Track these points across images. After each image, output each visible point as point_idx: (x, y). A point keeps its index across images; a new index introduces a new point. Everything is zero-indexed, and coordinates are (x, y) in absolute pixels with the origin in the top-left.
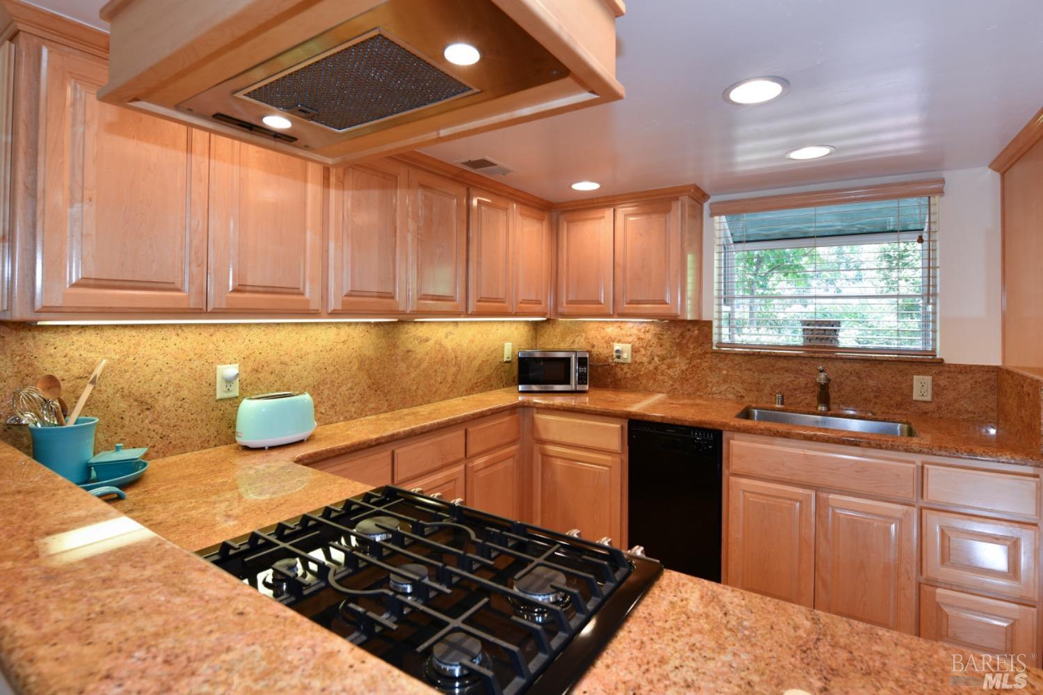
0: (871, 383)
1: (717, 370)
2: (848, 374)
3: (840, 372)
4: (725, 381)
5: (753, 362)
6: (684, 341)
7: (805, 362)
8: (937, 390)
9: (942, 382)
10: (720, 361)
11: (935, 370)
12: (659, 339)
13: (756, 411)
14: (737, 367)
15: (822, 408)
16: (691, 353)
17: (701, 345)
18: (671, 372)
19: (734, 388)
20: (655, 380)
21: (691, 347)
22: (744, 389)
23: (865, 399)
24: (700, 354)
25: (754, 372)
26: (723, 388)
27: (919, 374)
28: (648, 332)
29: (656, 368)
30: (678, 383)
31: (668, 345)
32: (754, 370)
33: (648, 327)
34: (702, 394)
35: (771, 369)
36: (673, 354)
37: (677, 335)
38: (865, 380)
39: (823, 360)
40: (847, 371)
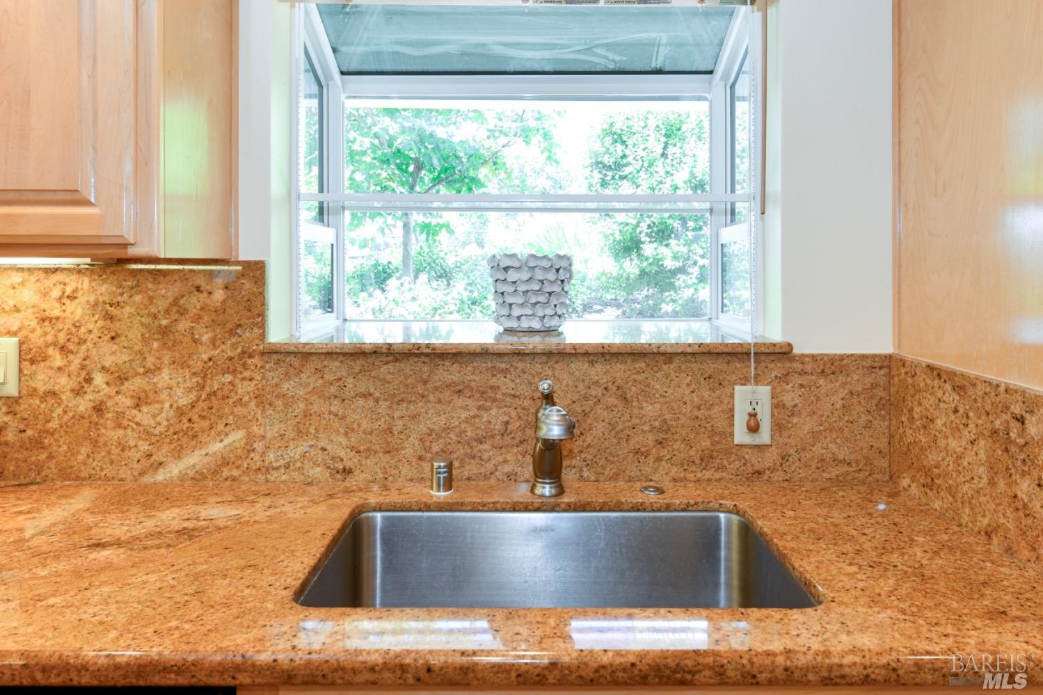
0: (650, 410)
1: (279, 403)
2: (598, 392)
3: (581, 386)
4: (301, 433)
5: (373, 374)
6: (183, 326)
7: (503, 366)
8: (783, 415)
9: (789, 399)
10: (287, 376)
11: (776, 369)
12: (109, 317)
13: (379, 515)
14: (333, 389)
15: (546, 490)
16: (205, 357)
17: (232, 333)
18: (144, 416)
19: (324, 449)
20: (95, 443)
21: (205, 338)
22: (352, 448)
23: (637, 452)
24: (231, 359)
25: (377, 401)
26: (296, 451)
27: (745, 381)
28: (71, 298)
29: (99, 409)
30: (165, 449)
31: (135, 334)
32: (377, 394)
33: (73, 283)
34: (235, 473)
35: (420, 388)
36: (150, 361)
37: (162, 304)
38: (635, 404)
39: (544, 358)
40: (597, 383)
